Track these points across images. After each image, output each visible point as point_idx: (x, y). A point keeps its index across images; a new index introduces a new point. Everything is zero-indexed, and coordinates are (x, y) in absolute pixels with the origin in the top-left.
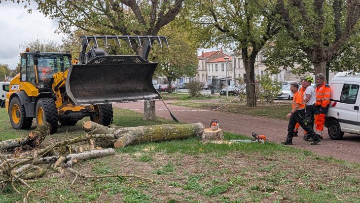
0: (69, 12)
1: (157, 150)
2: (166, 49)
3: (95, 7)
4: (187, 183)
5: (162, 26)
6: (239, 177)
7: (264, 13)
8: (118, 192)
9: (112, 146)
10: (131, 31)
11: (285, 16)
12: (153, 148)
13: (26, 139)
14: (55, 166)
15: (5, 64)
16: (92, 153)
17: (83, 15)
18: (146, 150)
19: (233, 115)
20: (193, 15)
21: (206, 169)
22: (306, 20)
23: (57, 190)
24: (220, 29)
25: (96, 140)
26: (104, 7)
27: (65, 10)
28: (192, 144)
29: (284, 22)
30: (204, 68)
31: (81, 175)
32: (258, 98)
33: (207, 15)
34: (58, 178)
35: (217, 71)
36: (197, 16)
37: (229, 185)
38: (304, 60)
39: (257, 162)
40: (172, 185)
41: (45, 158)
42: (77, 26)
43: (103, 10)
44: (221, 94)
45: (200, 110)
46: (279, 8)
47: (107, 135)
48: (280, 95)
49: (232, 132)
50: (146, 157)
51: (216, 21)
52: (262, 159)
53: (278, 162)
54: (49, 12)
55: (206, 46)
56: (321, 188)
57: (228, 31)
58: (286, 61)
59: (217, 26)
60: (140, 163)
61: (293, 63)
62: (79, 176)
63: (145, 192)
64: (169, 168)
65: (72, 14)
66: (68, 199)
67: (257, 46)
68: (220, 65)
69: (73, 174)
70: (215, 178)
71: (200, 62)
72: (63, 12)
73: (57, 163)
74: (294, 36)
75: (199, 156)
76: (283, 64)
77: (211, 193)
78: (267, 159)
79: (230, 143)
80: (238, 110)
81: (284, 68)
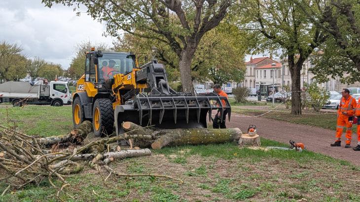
0: (116, 16)
1: (192, 153)
2: (213, 54)
3: (141, 11)
4: (216, 186)
5: (206, 31)
6: (270, 183)
7: (312, 21)
8: (148, 191)
9: (149, 147)
10: (176, 35)
11: (333, 24)
12: (189, 151)
13: (68, 136)
14: (93, 163)
15: (58, 64)
16: (129, 153)
17: (130, 19)
18: (182, 152)
19: (276, 122)
20: (239, 21)
21: (238, 174)
22: (354, 29)
23: (91, 186)
24: (266, 35)
25: (135, 141)
26: (151, 12)
27: (112, 14)
28: (227, 149)
29: (332, 30)
30: (253, 75)
31: (115, 172)
32: (304, 106)
33: (254, 21)
34: (94, 175)
35: (265, 77)
36: (244, 22)
37: (258, 190)
38: (354, 69)
39: (291, 169)
40: (201, 187)
41: (83, 155)
42: (124, 29)
43: (149, 15)
44: (267, 100)
45: (244, 116)
46: (327, 16)
47: (144, 136)
48: (327, 104)
49: (272, 140)
50: (181, 159)
51: (263, 27)
52: (296, 167)
53: (311, 170)
54: (97, 15)
55: (252, 52)
56: (351, 198)
57: (275, 37)
58: (334, 70)
59: (263, 32)
60: (173, 164)
61: (342, 72)
62: (112, 173)
63: (173, 192)
64: (201, 171)
65: (120, 18)
66: (100, 194)
67: (304, 53)
68: (268, 71)
69: (108, 171)
70: (244, 183)
71: (248, 68)
72: (111, 16)
73: (94, 160)
74: (342, 44)
75: (232, 160)
76: (331, 72)
77: (238, 196)
78: (301, 167)
79: (266, 150)
80: (282, 118)
81: (332, 77)
